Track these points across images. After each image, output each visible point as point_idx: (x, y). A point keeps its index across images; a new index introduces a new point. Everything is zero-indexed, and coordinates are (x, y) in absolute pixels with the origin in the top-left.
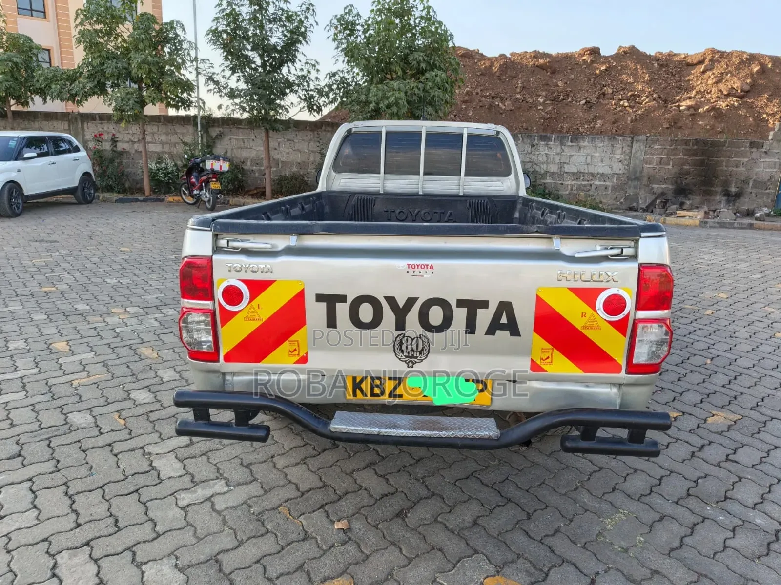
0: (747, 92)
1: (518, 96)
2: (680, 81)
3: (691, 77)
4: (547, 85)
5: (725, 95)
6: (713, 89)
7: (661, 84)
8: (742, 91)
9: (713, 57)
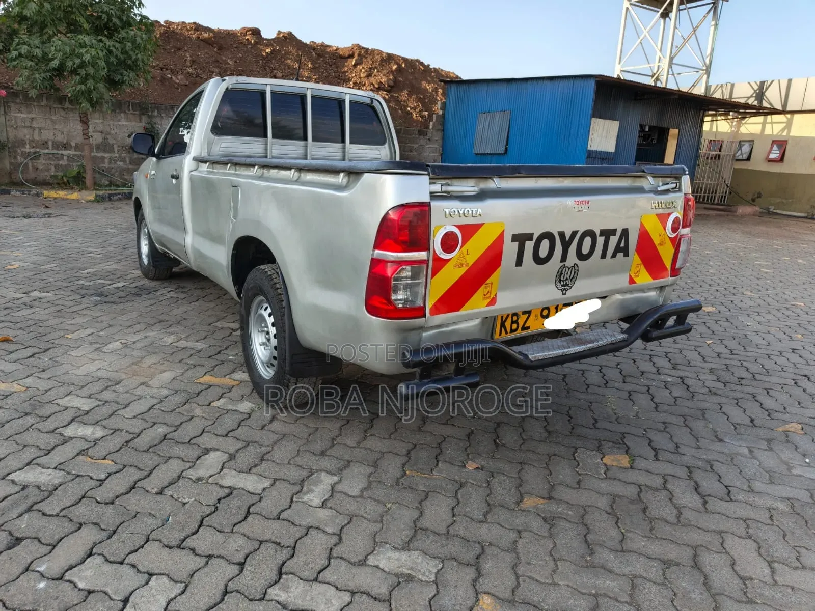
0: (392, 87)
1: (190, 70)
2: (338, 71)
3: (346, 69)
4: (218, 61)
5: (377, 88)
6: (367, 82)
7: (323, 73)
8: (389, 86)
9: (360, 52)
